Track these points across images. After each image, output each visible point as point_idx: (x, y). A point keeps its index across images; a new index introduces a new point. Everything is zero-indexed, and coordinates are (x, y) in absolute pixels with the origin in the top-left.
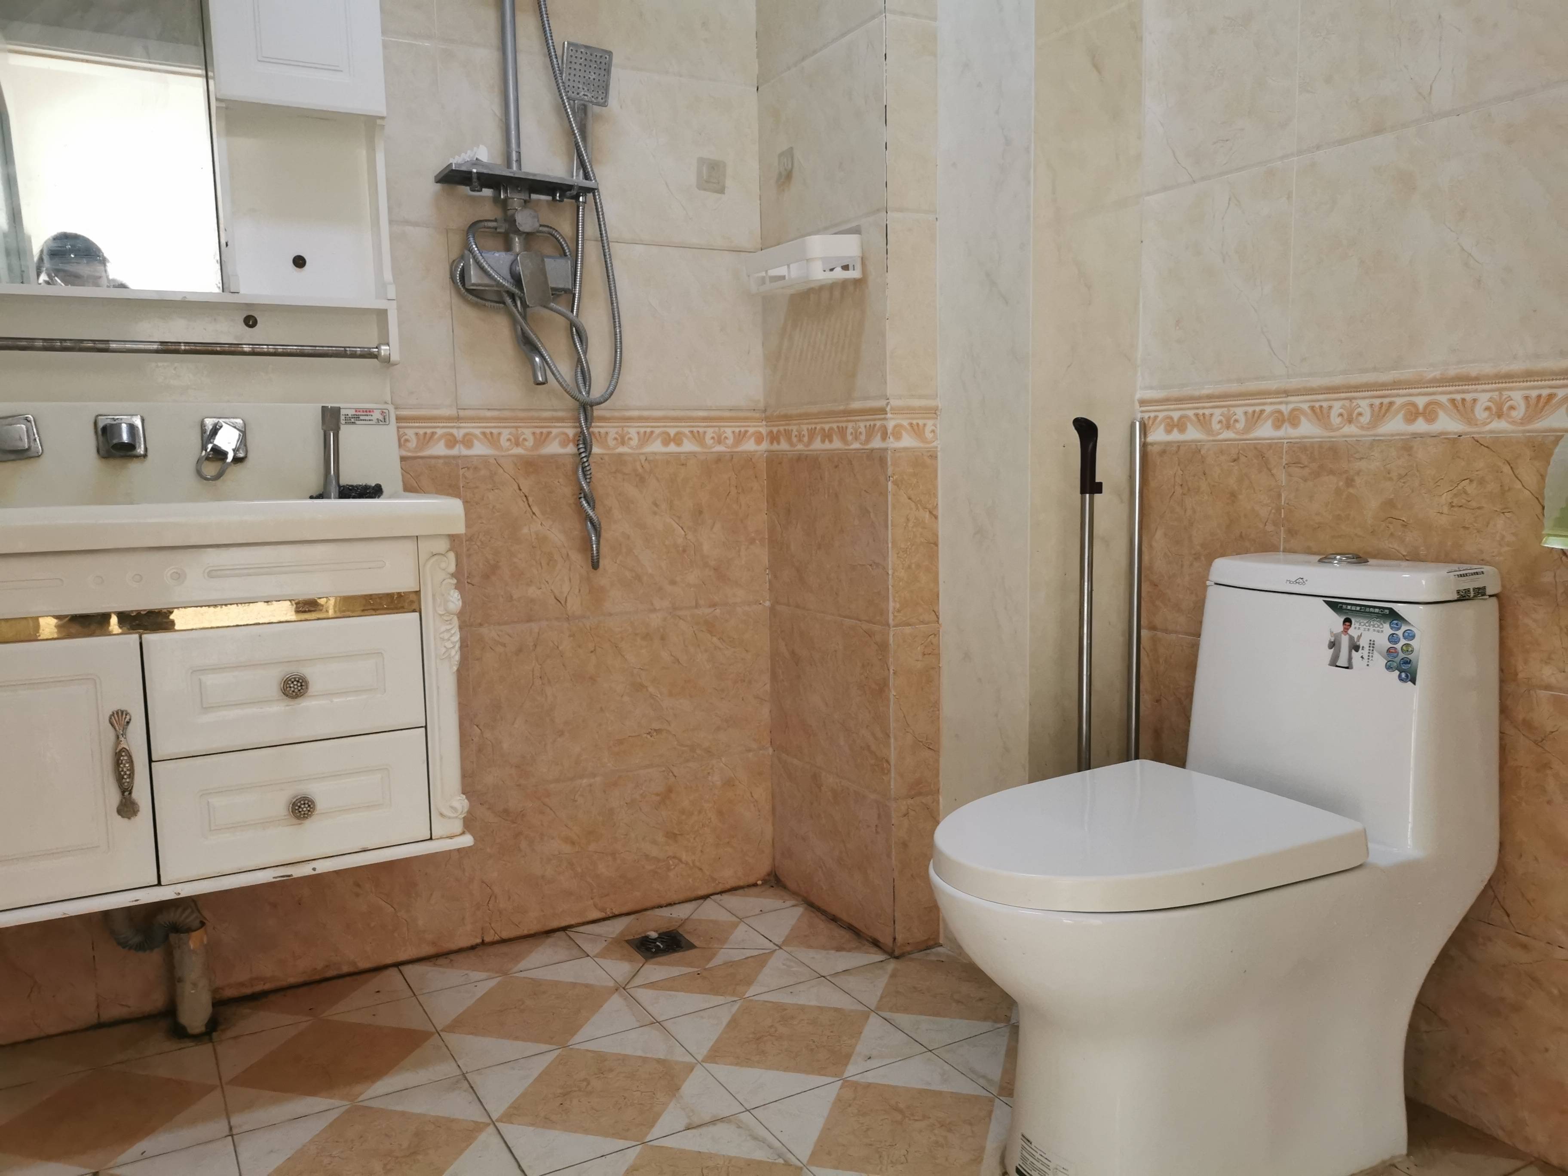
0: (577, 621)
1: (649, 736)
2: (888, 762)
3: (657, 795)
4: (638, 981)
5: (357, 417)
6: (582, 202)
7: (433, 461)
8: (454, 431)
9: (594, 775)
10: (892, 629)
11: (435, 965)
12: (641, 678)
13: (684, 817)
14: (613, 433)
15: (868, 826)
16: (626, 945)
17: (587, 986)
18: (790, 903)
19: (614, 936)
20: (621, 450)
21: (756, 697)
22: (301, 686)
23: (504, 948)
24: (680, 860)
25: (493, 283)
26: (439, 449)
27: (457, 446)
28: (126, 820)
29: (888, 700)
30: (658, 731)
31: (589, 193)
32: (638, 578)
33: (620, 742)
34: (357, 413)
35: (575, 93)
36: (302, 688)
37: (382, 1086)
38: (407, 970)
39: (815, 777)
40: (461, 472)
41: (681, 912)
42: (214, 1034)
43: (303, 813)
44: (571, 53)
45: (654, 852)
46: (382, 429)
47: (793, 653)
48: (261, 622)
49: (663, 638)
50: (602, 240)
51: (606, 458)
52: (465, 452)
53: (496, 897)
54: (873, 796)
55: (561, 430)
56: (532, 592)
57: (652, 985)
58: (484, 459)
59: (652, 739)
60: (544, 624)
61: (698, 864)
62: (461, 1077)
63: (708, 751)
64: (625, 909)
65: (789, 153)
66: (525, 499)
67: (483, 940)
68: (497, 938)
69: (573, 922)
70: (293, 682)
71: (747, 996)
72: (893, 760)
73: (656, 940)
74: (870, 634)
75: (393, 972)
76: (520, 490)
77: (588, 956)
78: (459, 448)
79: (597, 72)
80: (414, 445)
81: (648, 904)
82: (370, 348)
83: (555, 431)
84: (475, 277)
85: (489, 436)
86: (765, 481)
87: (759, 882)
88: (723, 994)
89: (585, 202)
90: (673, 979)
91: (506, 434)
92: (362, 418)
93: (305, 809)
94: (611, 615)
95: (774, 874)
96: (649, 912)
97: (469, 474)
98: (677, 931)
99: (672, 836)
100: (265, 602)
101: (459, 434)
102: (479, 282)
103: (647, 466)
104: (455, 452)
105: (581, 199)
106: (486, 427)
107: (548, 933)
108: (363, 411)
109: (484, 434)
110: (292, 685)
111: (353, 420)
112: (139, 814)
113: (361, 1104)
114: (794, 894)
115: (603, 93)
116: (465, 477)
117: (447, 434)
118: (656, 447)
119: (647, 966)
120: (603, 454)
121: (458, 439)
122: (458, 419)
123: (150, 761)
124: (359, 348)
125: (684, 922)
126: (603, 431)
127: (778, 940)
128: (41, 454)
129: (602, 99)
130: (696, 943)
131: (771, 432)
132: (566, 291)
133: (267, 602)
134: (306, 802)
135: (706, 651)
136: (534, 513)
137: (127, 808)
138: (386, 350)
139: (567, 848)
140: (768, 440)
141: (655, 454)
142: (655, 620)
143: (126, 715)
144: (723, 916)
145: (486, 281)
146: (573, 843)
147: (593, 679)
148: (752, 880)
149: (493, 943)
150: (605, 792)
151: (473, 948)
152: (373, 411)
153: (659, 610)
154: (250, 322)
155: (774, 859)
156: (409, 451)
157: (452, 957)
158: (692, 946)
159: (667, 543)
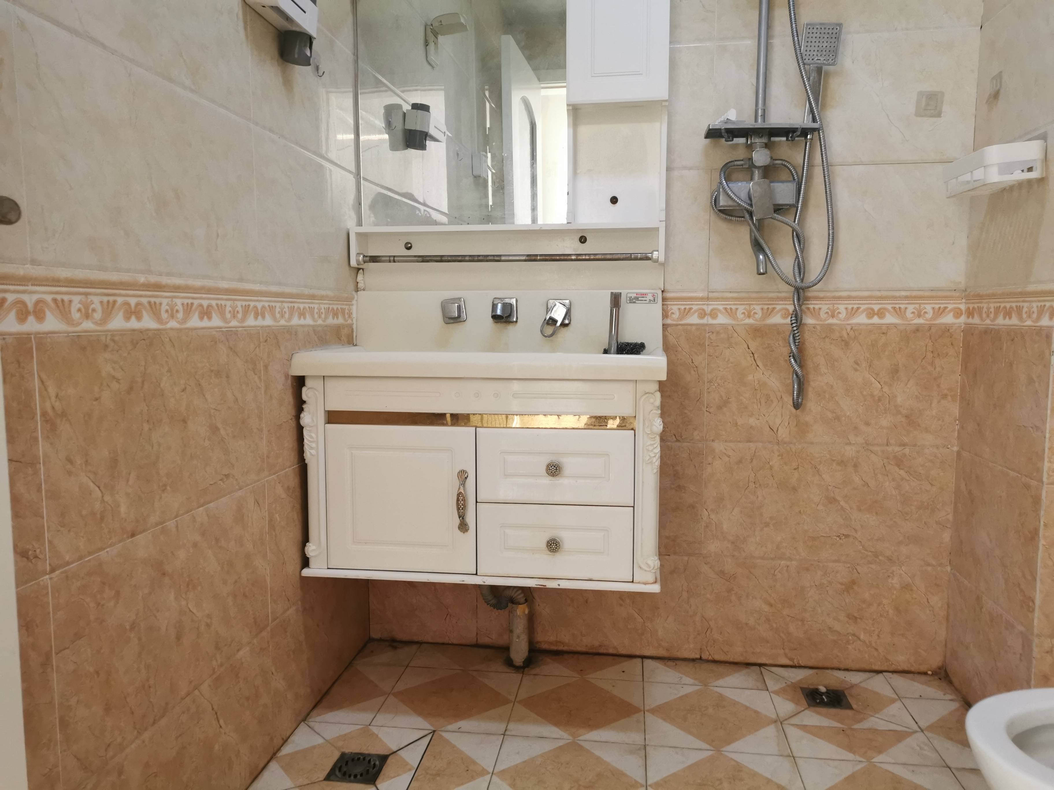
0: (785, 445)
1: (838, 539)
2: (1033, 602)
3: (841, 584)
4: (795, 721)
5: (637, 299)
6: (810, 139)
7: (689, 327)
8: (705, 307)
9: (791, 559)
10: (1045, 486)
11: (665, 665)
12: (834, 493)
13: (864, 606)
14: (825, 308)
15: (1015, 653)
16: (799, 690)
17: (756, 712)
18: (949, 697)
19: (793, 681)
20: (831, 321)
21: (938, 523)
22: (556, 469)
23: (713, 667)
24: (859, 639)
25: (735, 204)
26: (694, 319)
27: (706, 317)
28: (462, 533)
29: (1037, 548)
30: (847, 536)
31: (816, 131)
32: (838, 418)
33: (814, 539)
34: (637, 296)
35: (811, 59)
36: (556, 471)
37: (595, 735)
38: (648, 662)
39: (979, 599)
40: (707, 335)
41: (854, 678)
42: (526, 669)
43: (552, 548)
44: (809, 31)
45: (837, 627)
46: (653, 306)
47: (970, 492)
48: (540, 427)
49: (855, 466)
50: (823, 165)
51: (818, 327)
52: (711, 321)
53: (712, 629)
54: (1021, 628)
55: (784, 306)
56: (752, 421)
57: (803, 728)
58: (724, 327)
59: (841, 541)
60: (760, 445)
61: (874, 645)
62: (643, 747)
63: (890, 559)
64: (810, 664)
65: (1000, 75)
66: (752, 355)
67: (701, 657)
68: (710, 658)
69: (767, 662)
70: (551, 467)
71: (873, 760)
72: (1038, 602)
73: (823, 693)
74: (1027, 487)
75: (639, 660)
76: (749, 348)
77: (768, 690)
78: (708, 318)
79: (829, 40)
80: (677, 317)
81: (828, 664)
82: (647, 254)
83: (778, 307)
84: (723, 201)
85: (729, 311)
86: (961, 348)
87: (930, 672)
88: (854, 753)
89: (812, 139)
90: (821, 728)
91: (741, 309)
92: (640, 299)
93: (553, 547)
94: (812, 443)
95: (944, 668)
96: (829, 671)
97: (713, 337)
98: (844, 692)
99: (854, 619)
100: (544, 415)
101: (708, 309)
102: (726, 204)
103: (852, 333)
104: (704, 321)
105: (809, 137)
106: (727, 305)
107: (748, 665)
108: (641, 295)
109: (726, 309)
110: (551, 468)
111: (634, 300)
112: (469, 531)
113: (578, 742)
114: (957, 690)
115: (833, 55)
116: (709, 338)
117: (700, 309)
118: (861, 319)
119: (807, 712)
120: (815, 324)
121: (707, 312)
122: (708, 299)
123: (477, 502)
124: (640, 254)
125: (853, 686)
126: (817, 307)
127: (923, 724)
128: (466, 320)
129: (832, 60)
130: (854, 706)
131: (969, 308)
132: (791, 206)
133: (545, 415)
134: (555, 542)
135: (894, 480)
136: (758, 366)
137: (463, 527)
138: (657, 254)
139: (766, 608)
140: (966, 315)
141: (860, 324)
142: (850, 451)
143: (466, 473)
144: (887, 692)
145: (730, 203)
146: (771, 605)
147: (795, 489)
148: (923, 668)
149: (708, 661)
150: (798, 573)
151: (693, 660)
152: (647, 295)
153: (854, 444)
154: (583, 240)
155: (945, 657)
156: (674, 320)
157: (678, 662)
158: (850, 707)
159: (865, 393)
